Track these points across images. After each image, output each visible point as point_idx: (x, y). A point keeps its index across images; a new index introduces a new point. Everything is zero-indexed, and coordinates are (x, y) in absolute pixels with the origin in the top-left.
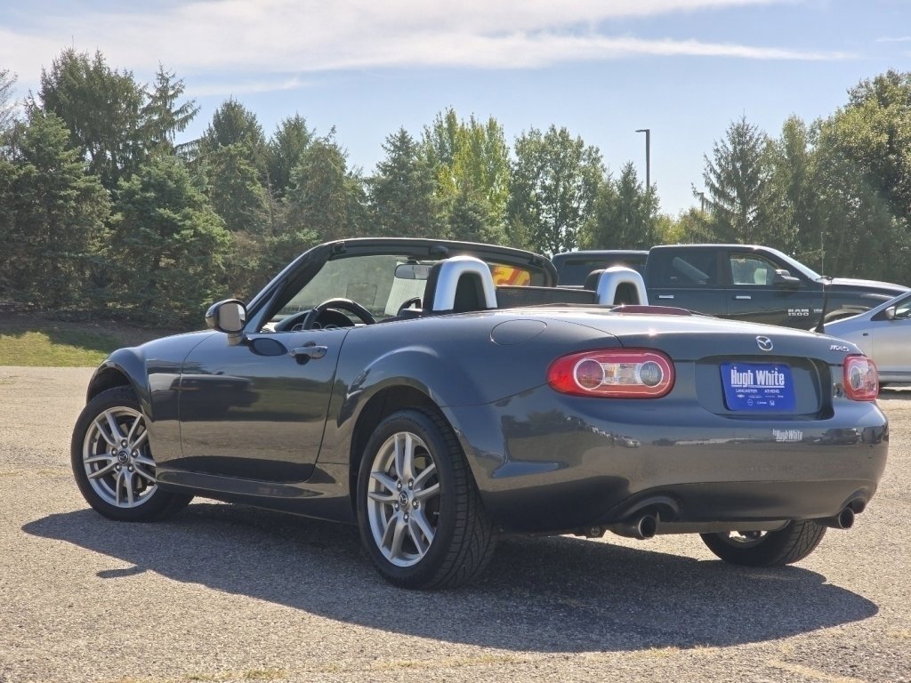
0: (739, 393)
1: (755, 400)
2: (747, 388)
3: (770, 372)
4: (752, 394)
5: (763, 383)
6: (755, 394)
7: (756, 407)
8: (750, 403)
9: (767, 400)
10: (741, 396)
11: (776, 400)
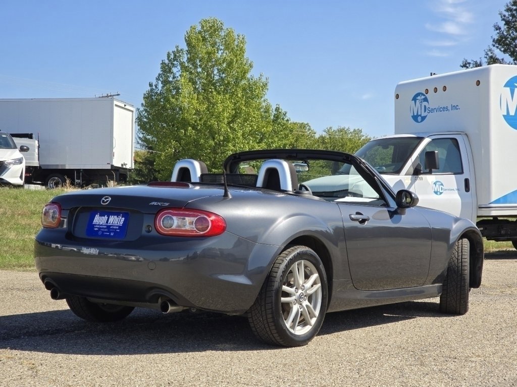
0: (96, 228)
1: (103, 232)
2: (102, 225)
3: (118, 217)
4: (103, 228)
5: (111, 223)
6: (105, 228)
7: (103, 235)
8: (100, 233)
9: (110, 232)
10: (96, 229)
11: (115, 232)
